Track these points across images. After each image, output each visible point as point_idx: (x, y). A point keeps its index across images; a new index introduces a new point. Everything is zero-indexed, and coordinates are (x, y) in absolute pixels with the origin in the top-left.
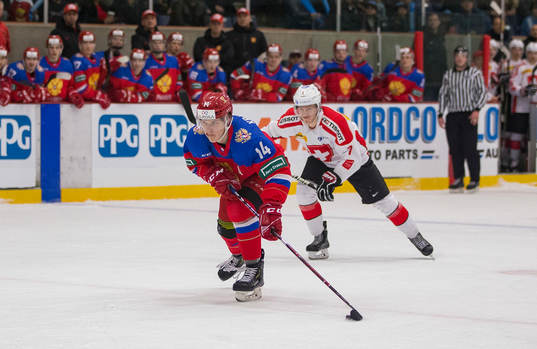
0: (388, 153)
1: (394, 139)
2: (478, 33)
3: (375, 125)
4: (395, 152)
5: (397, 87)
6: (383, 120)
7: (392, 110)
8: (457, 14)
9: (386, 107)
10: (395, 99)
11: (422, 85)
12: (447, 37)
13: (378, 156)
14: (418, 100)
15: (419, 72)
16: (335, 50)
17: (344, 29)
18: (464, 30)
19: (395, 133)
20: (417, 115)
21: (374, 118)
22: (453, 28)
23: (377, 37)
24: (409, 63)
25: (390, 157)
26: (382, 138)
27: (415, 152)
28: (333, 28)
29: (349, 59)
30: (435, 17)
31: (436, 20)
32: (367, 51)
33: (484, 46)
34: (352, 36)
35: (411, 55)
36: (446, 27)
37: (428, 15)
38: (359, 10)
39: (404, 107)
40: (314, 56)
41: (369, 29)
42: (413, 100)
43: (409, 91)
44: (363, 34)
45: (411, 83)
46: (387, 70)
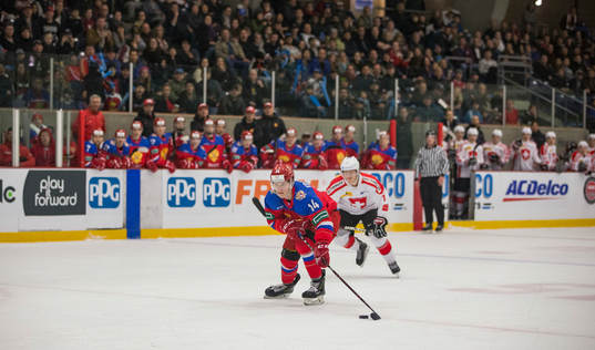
2: (435, 121)
5: (377, 159)
8: (420, 108)
10: (376, 168)
11: (395, 157)
12: (414, 124)
14: (392, 168)
15: (393, 148)
16: (334, 133)
17: (340, 118)
18: (424, 119)
22: (417, 118)
23: (363, 124)
24: (386, 142)
28: (332, 117)
29: (342, 139)
30: (404, 110)
31: (405, 113)
32: (355, 133)
33: (439, 128)
34: (345, 123)
35: (388, 136)
36: (412, 117)
37: (399, 109)
38: (352, 105)
39: (382, 173)
40: (319, 137)
41: (358, 118)
42: (389, 168)
43: (385, 162)
44: (354, 121)
45: (387, 156)
46: (370, 147)
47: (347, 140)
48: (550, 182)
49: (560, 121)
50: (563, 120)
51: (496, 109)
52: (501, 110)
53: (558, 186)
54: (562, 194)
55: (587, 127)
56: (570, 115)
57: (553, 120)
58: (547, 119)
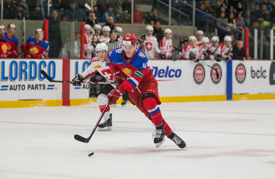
0: (29, 86)
1: (32, 78)
2: (79, 21)
3: (22, 71)
4: (33, 85)
5: (34, 50)
6: (26, 68)
7: (31, 63)
8: (67, 11)
9: (28, 61)
10: (33, 57)
11: (48, 49)
12: (61, 23)
13: (23, 88)
14: (45, 57)
15: (46, 42)
17: (4, 18)
18: (71, 19)
19: (33, 76)
20: (45, 66)
21: (21, 67)
22: (64, 18)
23: (23, 23)
25: (30, 89)
26: (26, 78)
27: (44, 86)
29: (6, 34)
30: (55, 12)
31: (56, 14)
32: (15, 29)
33: (82, 26)
34: (7, 21)
36: (61, 18)
37: (51, 11)
38: (14, 7)
39: (38, 61)
41: (19, 18)
42: (43, 57)
43: (40, 52)
44: (16, 21)
47: (10, 35)
48: (168, 68)
49: (174, 21)
50: (177, 20)
51: (126, 11)
52: (130, 12)
53: (173, 70)
54: (177, 76)
55: (196, 26)
56: (182, 16)
57: (170, 20)
58: (166, 19)
